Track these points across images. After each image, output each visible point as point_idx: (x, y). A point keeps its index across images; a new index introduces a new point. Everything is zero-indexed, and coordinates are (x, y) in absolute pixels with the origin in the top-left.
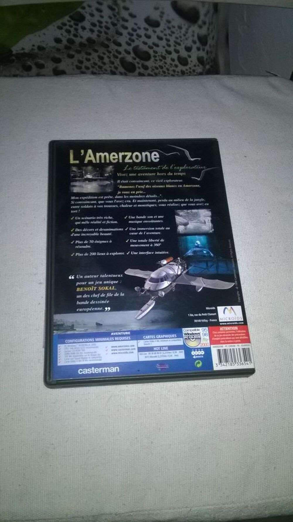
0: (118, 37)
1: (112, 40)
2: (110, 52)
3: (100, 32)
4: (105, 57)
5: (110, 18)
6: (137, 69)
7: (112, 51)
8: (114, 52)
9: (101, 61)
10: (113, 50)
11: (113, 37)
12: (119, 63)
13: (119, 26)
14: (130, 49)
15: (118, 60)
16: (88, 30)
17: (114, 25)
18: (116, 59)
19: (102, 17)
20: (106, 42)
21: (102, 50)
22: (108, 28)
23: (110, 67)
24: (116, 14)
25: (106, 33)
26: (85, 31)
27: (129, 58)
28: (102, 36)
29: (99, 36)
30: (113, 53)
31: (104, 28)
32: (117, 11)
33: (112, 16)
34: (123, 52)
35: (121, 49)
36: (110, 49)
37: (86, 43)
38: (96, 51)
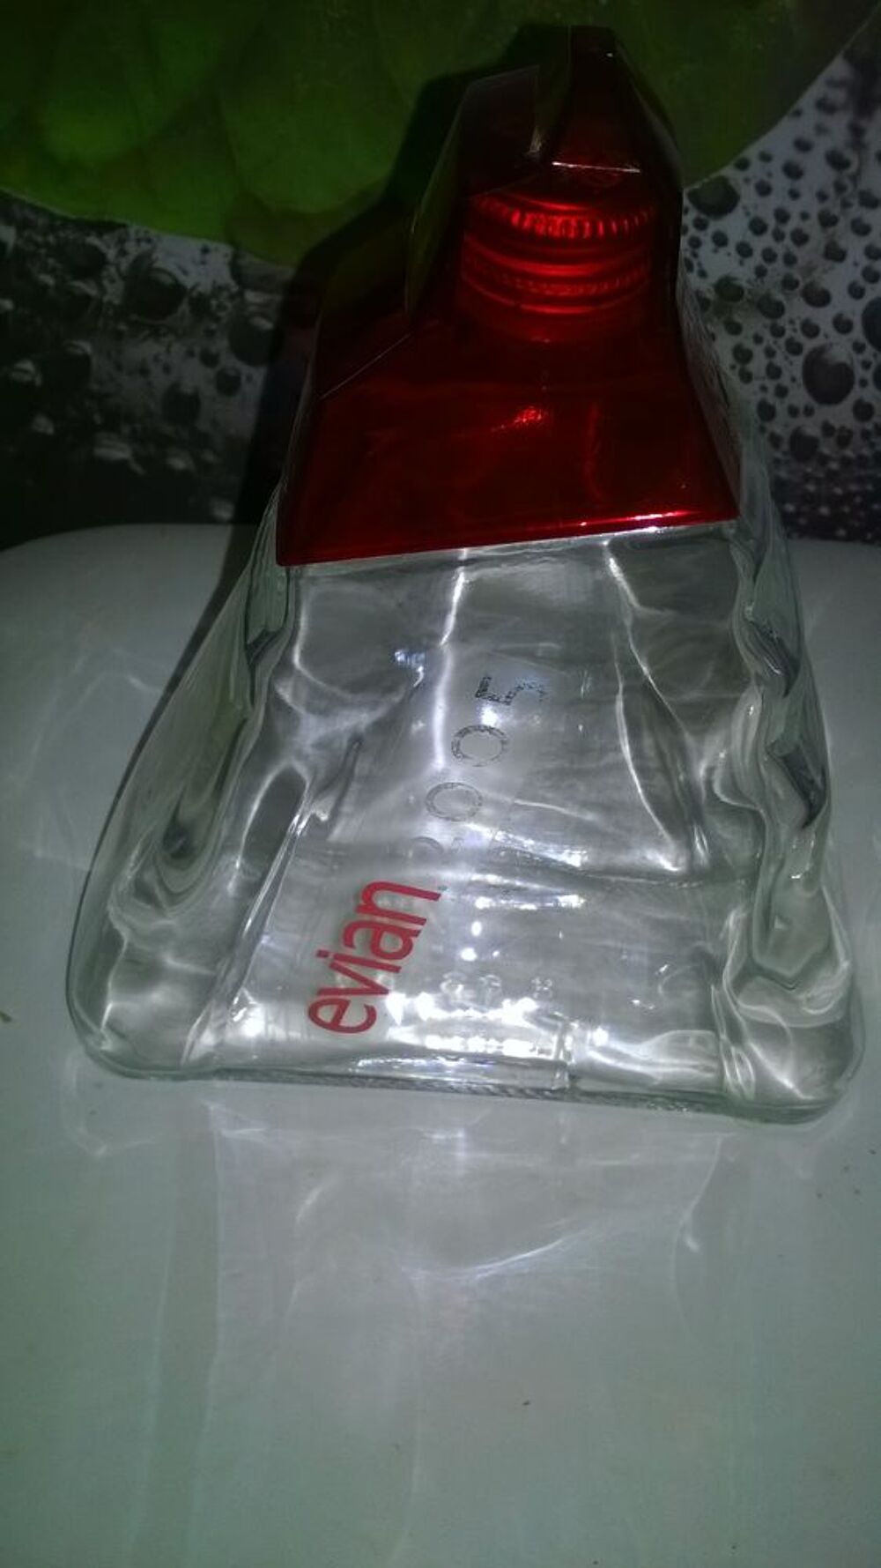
0: (825, 272)
1: (802, 285)
2: (778, 332)
3: (769, 256)
4: (758, 351)
5: (822, 197)
6: (857, 387)
7: (788, 328)
8: (795, 330)
9: (738, 367)
10: (792, 322)
11: (809, 270)
12: (798, 373)
13: (843, 224)
14: (854, 310)
15: (799, 361)
16: (731, 248)
17: (827, 221)
18: (793, 358)
19: (794, 195)
20: (779, 296)
21: (754, 324)
22: (800, 238)
23: (764, 389)
24: (847, 182)
25: (790, 260)
26: (723, 251)
27: (841, 350)
28: (769, 273)
29: (761, 272)
30: (788, 333)
31: (788, 241)
32: (853, 169)
33: (831, 191)
34: (826, 326)
35: (823, 318)
36: (782, 322)
37: (711, 295)
38: (735, 329)
